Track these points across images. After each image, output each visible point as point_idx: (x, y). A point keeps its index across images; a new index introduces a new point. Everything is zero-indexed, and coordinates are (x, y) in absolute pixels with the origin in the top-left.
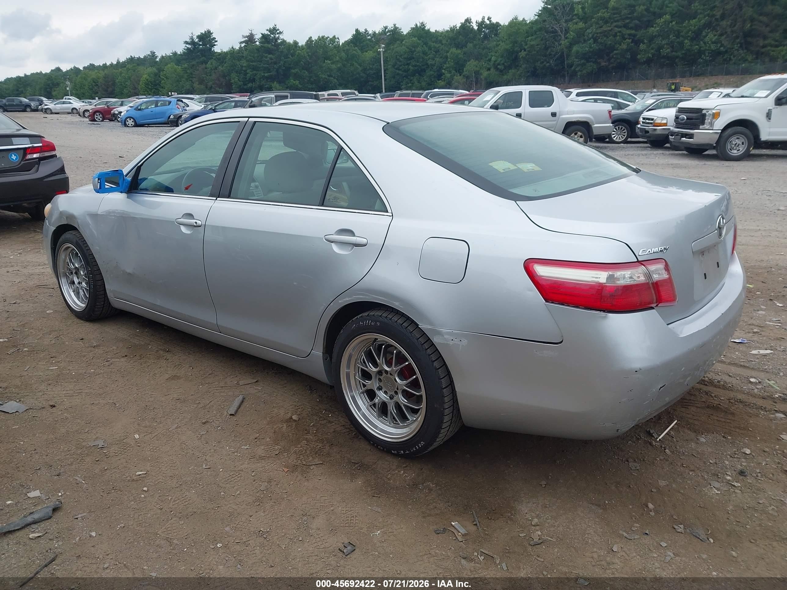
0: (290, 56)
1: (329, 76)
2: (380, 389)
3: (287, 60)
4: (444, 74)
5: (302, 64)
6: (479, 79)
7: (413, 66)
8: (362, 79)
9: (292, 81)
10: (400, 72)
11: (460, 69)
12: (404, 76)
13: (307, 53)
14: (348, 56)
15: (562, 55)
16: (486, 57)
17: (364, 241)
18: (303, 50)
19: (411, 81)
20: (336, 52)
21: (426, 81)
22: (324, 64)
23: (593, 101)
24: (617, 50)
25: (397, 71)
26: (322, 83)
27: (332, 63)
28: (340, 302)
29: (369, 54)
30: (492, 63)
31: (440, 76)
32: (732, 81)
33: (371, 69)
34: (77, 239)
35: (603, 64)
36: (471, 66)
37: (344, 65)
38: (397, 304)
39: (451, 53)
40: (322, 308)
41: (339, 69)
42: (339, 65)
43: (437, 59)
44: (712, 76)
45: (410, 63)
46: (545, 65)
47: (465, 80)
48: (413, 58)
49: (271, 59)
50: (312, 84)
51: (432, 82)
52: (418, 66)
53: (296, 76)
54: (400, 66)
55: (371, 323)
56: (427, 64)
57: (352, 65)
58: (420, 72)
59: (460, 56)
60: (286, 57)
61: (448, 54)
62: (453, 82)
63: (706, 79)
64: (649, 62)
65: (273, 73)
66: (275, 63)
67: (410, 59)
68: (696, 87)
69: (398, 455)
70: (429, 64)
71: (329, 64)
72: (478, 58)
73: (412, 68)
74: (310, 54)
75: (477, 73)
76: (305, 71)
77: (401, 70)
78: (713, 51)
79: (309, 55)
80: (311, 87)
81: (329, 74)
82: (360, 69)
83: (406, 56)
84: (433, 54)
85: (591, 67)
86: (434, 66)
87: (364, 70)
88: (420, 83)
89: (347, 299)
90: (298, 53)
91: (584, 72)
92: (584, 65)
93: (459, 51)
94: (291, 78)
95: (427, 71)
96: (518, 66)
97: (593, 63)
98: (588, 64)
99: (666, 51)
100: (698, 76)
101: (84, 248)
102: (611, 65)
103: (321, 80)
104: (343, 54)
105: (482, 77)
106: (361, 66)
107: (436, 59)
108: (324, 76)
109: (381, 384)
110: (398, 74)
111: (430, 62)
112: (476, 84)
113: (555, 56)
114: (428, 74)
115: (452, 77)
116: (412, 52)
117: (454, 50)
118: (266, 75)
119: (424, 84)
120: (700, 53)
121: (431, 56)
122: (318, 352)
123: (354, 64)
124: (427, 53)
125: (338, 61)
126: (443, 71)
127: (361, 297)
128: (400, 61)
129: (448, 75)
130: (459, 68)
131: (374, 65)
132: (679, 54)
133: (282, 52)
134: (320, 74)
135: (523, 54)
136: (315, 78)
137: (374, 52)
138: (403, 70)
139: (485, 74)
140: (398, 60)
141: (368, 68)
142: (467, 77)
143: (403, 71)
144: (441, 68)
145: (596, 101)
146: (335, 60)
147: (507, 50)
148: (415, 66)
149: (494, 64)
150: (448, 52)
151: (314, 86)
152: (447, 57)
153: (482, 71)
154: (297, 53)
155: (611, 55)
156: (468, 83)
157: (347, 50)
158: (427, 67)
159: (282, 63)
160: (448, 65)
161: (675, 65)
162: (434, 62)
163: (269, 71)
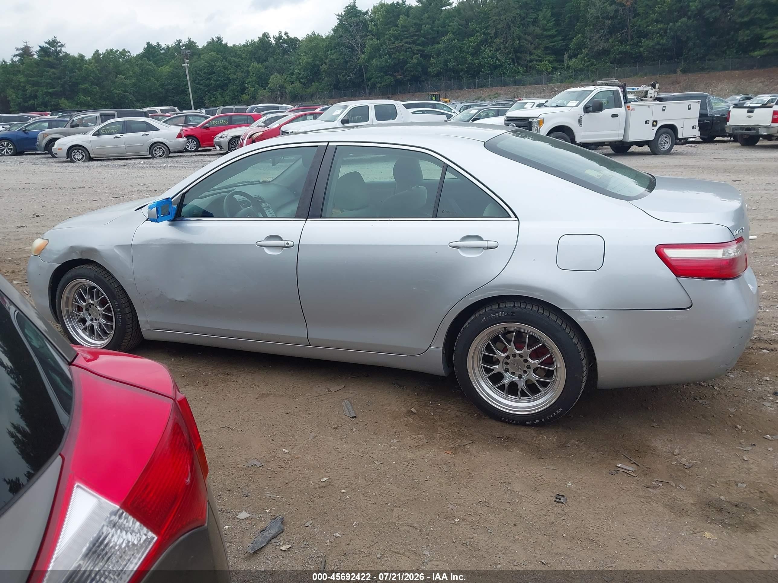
0: (77, 71)
1: (124, 92)
2: (507, 370)
3: (73, 74)
4: (247, 88)
5: (91, 79)
6: (284, 93)
7: (215, 81)
8: (161, 95)
9: (82, 98)
10: (202, 87)
11: (263, 84)
12: (206, 91)
13: (96, 67)
14: (142, 71)
15: (360, 69)
16: (288, 71)
17: (494, 244)
18: (91, 64)
19: (214, 95)
20: (129, 66)
21: (230, 95)
22: (117, 79)
23: (421, 113)
24: (410, 64)
25: (198, 86)
26: (116, 99)
27: (126, 78)
28: (470, 299)
29: (166, 69)
30: (295, 76)
31: (243, 90)
32: (510, 91)
33: (169, 84)
34: (96, 274)
35: (399, 77)
36: (275, 80)
37: (139, 80)
38: (537, 294)
39: (253, 67)
40: (448, 307)
41: (134, 84)
42: (134, 81)
43: (239, 74)
44: (493, 87)
45: (212, 77)
46: (346, 79)
47: (270, 94)
48: (214, 73)
49: (54, 74)
50: (105, 100)
51: (236, 96)
52: (219, 80)
53: (86, 92)
54: (201, 80)
55: (505, 314)
56: (229, 78)
57: (148, 80)
58: (223, 87)
59: (262, 71)
60: (72, 71)
61: (250, 69)
62: (257, 96)
63: (488, 90)
64: (438, 74)
65: (58, 89)
66: (60, 78)
67: (211, 74)
68: (481, 97)
69: (533, 425)
70: (231, 78)
71: (122, 79)
72: (281, 71)
73: (214, 82)
74: (99, 68)
75: (282, 87)
76: (96, 86)
77: (202, 85)
78: (491, 65)
79: (98, 70)
80: (104, 103)
81: (123, 89)
82: (158, 84)
83: (206, 71)
84: (234, 69)
85: (388, 79)
86: (236, 80)
87: (162, 85)
88: (224, 98)
89: (480, 296)
90: (86, 67)
91: (383, 84)
92: (382, 77)
93: (260, 66)
94: (80, 94)
95: (229, 86)
96: (320, 79)
97: (390, 75)
98: (386, 77)
99: (451, 65)
100: (481, 87)
101: (106, 282)
102: (407, 78)
103: (116, 95)
104: (137, 69)
105: (286, 91)
106: (158, 81)
107: (237, 73)
108: (118, 92)
109: (508, 367)
110: (200, 89)
111: (231, 77)
112: (281, 97)
113: (354, 69)
114: (231, 88)
115: (256, 92)
116: (213, 67)
117: (255, 64)
118: (50, 91)
119: (227, 98)
120: (481, 66)
121: (232, 70)
122: (438, 348)
123: (150, 79)
124: (227, 68)
125: (131, 76)
126: (246, 85)
127: (497, 292)
128: (201, 76)
129: (252, 89)
130: (263, 82)
131: (172, 80)
132: (464, 67)
133: (65, 66)
134: (113, 90)
135: (324, 67)
136: (108, 94)
137: (171, 67)
138: (204, 84)
139: (289, 88)
140: (198, 74)
141: (166, 83)
142: (272, 91)
143: (204, 86)
144: (244, 82)
145: (423, 112)
146: (128, 75)
147: (308, 63)
148: (217, 80)
149: (297, 77)
150: (249, 66)
151: (107, 103)
152: (248, 72)
153: (286, 85)
154: (84, 68)
155: (405, 68)
156: (273, 96)
157: (141, 64)
158: (228, 82)
159: (67, 78)
160: (250, 80)
161: (460, 78)
162: (235, 77)
163: (53, 87)
